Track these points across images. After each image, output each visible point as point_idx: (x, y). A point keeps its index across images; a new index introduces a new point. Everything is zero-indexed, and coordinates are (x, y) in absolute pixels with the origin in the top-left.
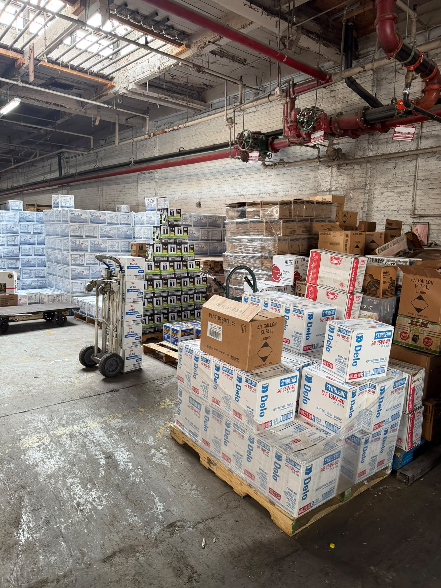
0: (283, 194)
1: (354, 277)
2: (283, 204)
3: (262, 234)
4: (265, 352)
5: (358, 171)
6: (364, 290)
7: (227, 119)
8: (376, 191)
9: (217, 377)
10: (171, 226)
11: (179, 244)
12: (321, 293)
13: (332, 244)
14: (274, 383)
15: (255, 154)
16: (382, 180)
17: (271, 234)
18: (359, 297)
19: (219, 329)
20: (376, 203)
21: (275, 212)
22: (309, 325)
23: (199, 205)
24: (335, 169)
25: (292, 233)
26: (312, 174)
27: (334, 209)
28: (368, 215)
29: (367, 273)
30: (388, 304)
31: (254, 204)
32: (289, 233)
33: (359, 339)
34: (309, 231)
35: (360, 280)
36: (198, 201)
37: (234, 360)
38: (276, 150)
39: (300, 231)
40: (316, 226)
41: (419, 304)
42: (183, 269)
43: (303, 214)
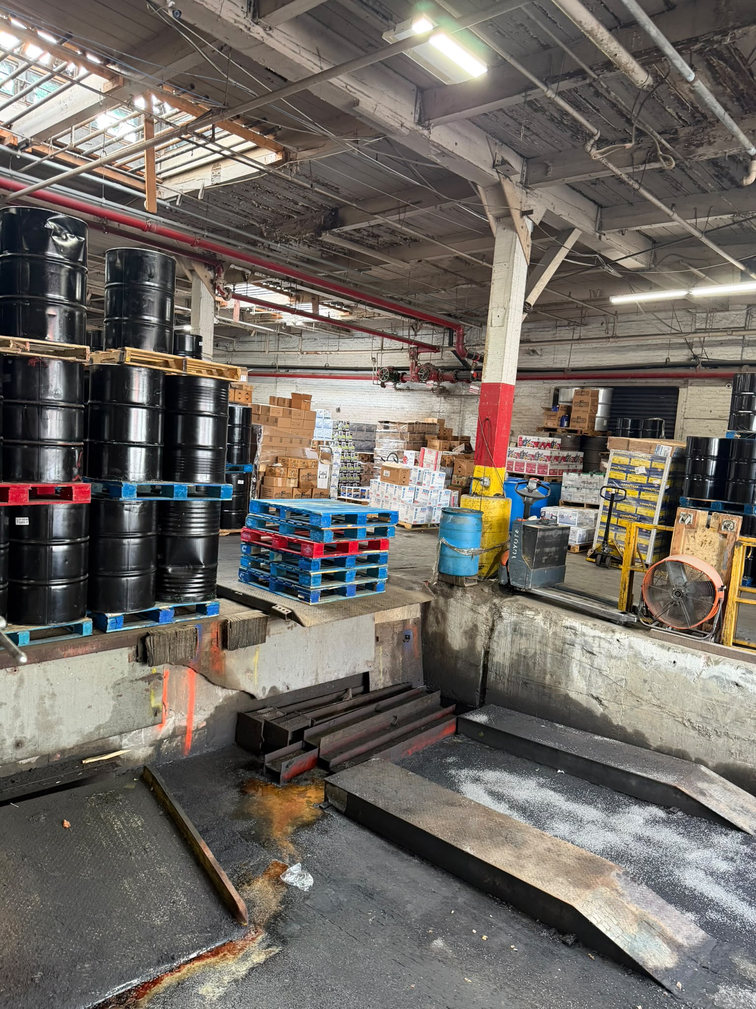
0: (408, 410)
1: (437, 459)
2: (409, 424)
3: (398, 439)
4: (404, 480)
5: (456, 401)
6: (441, 464)
7: (373, 358)
8: (467, 416)
9: (387, 488)
10: (344, 431)
11: (347, 442)
12: (425, 464)
13: (434, 446)
14: (407, 488)
15: (390, 384)
16: (470, 409)
17: (403, 439)
18: (439, 466)
19: (388, 472)
20: (466, 423)
21: (405, 428)
22: (419, 474)
23: (338, 410)
24: (442, 398)
25: (414, 439)
26: (428, 399)
27: (438, 427)
28: (462, 430)
29: (442, 458)
30: (449, 470)
31: (394, 423)
32: (412, 440)
33: (434, 475)
34: (423, 439)
35: (439, 460)
36: (338, 407)
37: (394, 482)
38: (404, 382)
39: (418, 439)
40: (427, 436)
41: (460, 470)
42: (348, 457)
43: (420, 430)
